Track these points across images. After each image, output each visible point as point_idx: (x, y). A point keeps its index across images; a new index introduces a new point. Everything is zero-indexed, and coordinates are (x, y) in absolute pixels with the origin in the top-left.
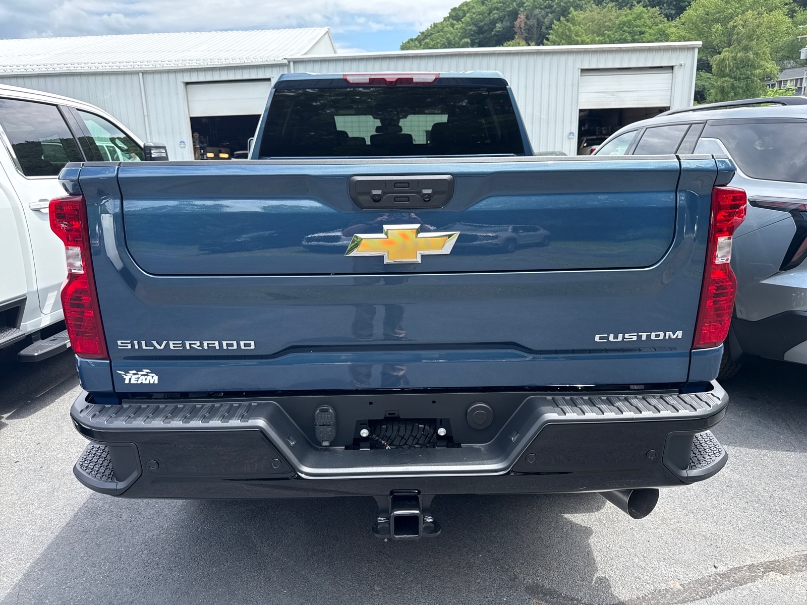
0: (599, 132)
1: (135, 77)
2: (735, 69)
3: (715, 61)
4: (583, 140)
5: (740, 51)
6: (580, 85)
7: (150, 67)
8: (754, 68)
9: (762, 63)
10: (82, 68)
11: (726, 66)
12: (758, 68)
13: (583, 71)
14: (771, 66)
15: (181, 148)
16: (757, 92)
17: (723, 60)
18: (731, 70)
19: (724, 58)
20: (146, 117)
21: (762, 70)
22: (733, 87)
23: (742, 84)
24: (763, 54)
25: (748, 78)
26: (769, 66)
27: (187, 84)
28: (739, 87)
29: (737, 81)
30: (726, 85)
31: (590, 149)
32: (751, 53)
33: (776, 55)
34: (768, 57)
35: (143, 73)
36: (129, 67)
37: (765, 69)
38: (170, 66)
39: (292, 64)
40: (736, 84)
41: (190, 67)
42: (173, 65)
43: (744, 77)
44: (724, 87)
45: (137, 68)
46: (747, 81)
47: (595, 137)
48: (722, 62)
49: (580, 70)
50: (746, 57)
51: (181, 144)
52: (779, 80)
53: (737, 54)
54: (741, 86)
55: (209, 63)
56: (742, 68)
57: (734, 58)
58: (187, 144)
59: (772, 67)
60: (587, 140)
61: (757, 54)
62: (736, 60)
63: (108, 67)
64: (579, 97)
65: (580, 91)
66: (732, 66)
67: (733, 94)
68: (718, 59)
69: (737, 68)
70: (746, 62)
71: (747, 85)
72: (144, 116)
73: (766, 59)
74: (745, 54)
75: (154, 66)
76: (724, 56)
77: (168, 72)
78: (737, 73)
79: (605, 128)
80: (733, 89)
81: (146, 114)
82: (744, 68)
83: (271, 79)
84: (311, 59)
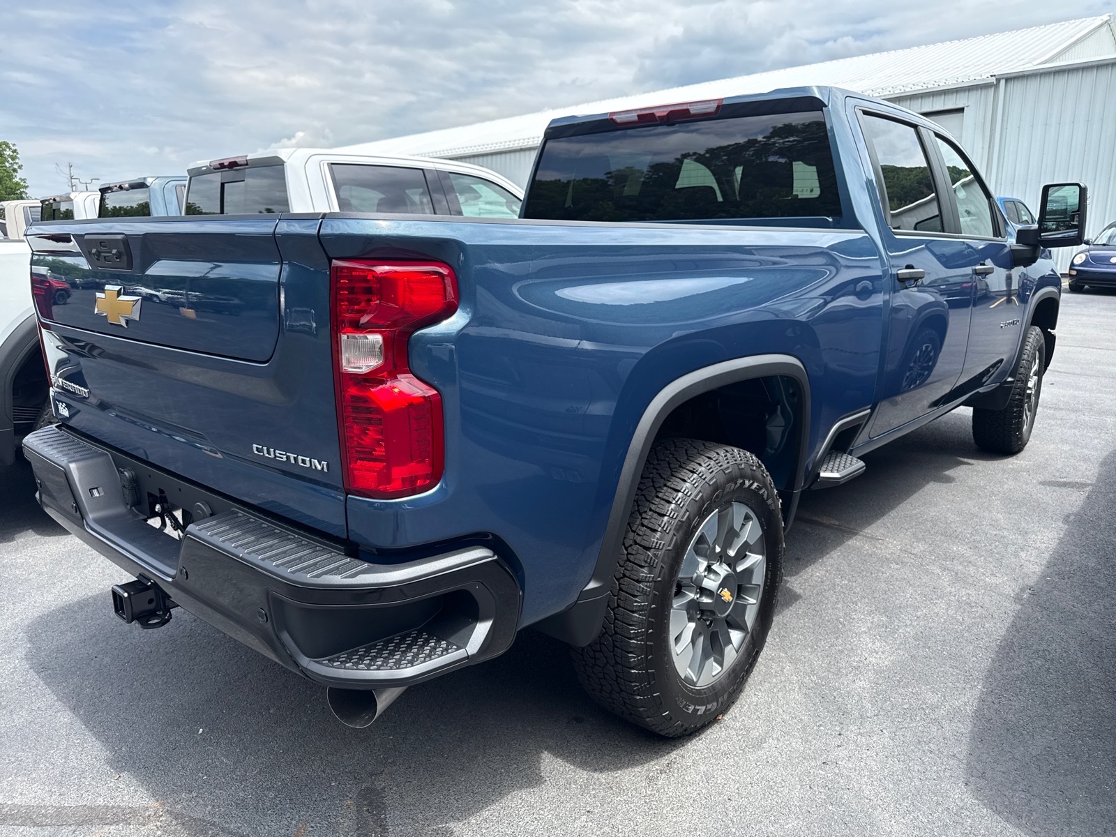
39: (1003, 82)
83: (965, 108)
84: (1038, 71)
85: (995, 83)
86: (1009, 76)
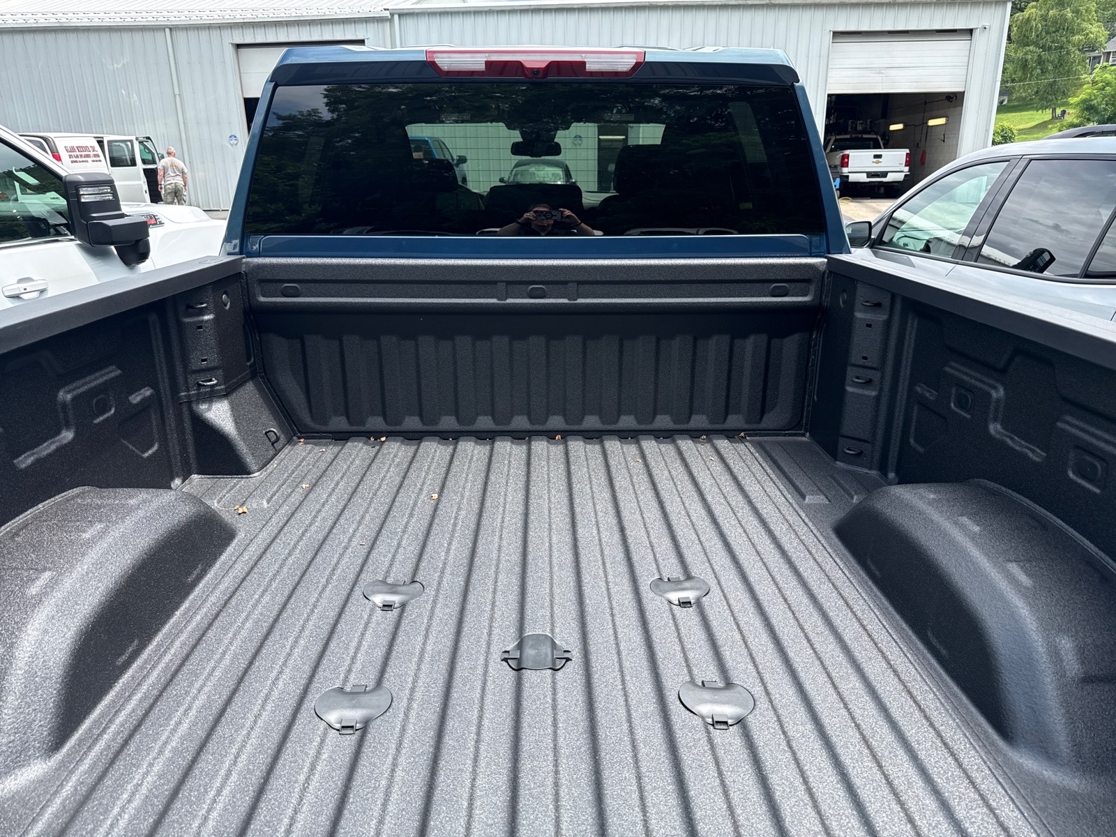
0: (851, 129)
1: (159, 35)
2: (1044, 34)
3: (1017, 21)
4: (830, 140)
5: (1053, 6)
6: (830, 57)
7: (182, 20)
8: (1071, 33)
9: (1085, 25)
10: (79, 21)
11: (1031, 29)
12: (1078, 33)
13: (836, 34)
14: (1097, 29)
15: (232, 145)
16: (1074, 69)
17: (1028, 20)
18: (1038, 36)
19: (1029, 18)
20: (177, 96)
21: (1084, 35)
22: (1040, 61)
23: (1054, 57)
24: (1086, 11)
25: (1062, 47)
26: (1094, 29)
27: (239, 46)
28: (1048, 61)
29: (1047, 52)
30: (1030, 57)
31: (841, 154)
32: (1069, 10)
33: (1103, 14)
34: (1093, 16)
35: (171, 29)
36: (151, 19)
37: (1087, 34)
38: (212, 18)
39: (396, 17)
40: (1045, 55)
41: (242, 21)
42: (216, 17)
43: (1056, 46)
44: (1026, 61)
45: (162, 21)
46: (1060, 52)
47: (848, 136)
48: (1026, 24)
49: (832, 33)
50: (1062, 16)
51: (231, 140)
52: (1106, 51)
53: (1049, 11)
54: (1052, 59)
55: (271, 15)
56: (1054, 32)
57: (1044, 18)
58: (239, 140)
59: (1098, 32)
60: (836, 140)
61: (1077, 12)
62: (1046, 21)
63: (118, 20)
64: (829, 75)
65: (830, 67)
66: (1040, 29)
67: (1039, 71)
68: (1021, 18)
69: (1048, 33)
70: (1060, 23)
71: (1061, 58)
72: (175, 96)
73: (1089, 20)
74: (1060, 11)
75: (188, 19)
76: (1030, 15)
77: (209, 27)
78: (1047, 40)
79: (861, 122)
80: (1039, 64)
81: (177, 92)
82: (1057, 33)
83: (366, 40)
84: (426, 10)
85: (390, 17)
86: (401, 11)
